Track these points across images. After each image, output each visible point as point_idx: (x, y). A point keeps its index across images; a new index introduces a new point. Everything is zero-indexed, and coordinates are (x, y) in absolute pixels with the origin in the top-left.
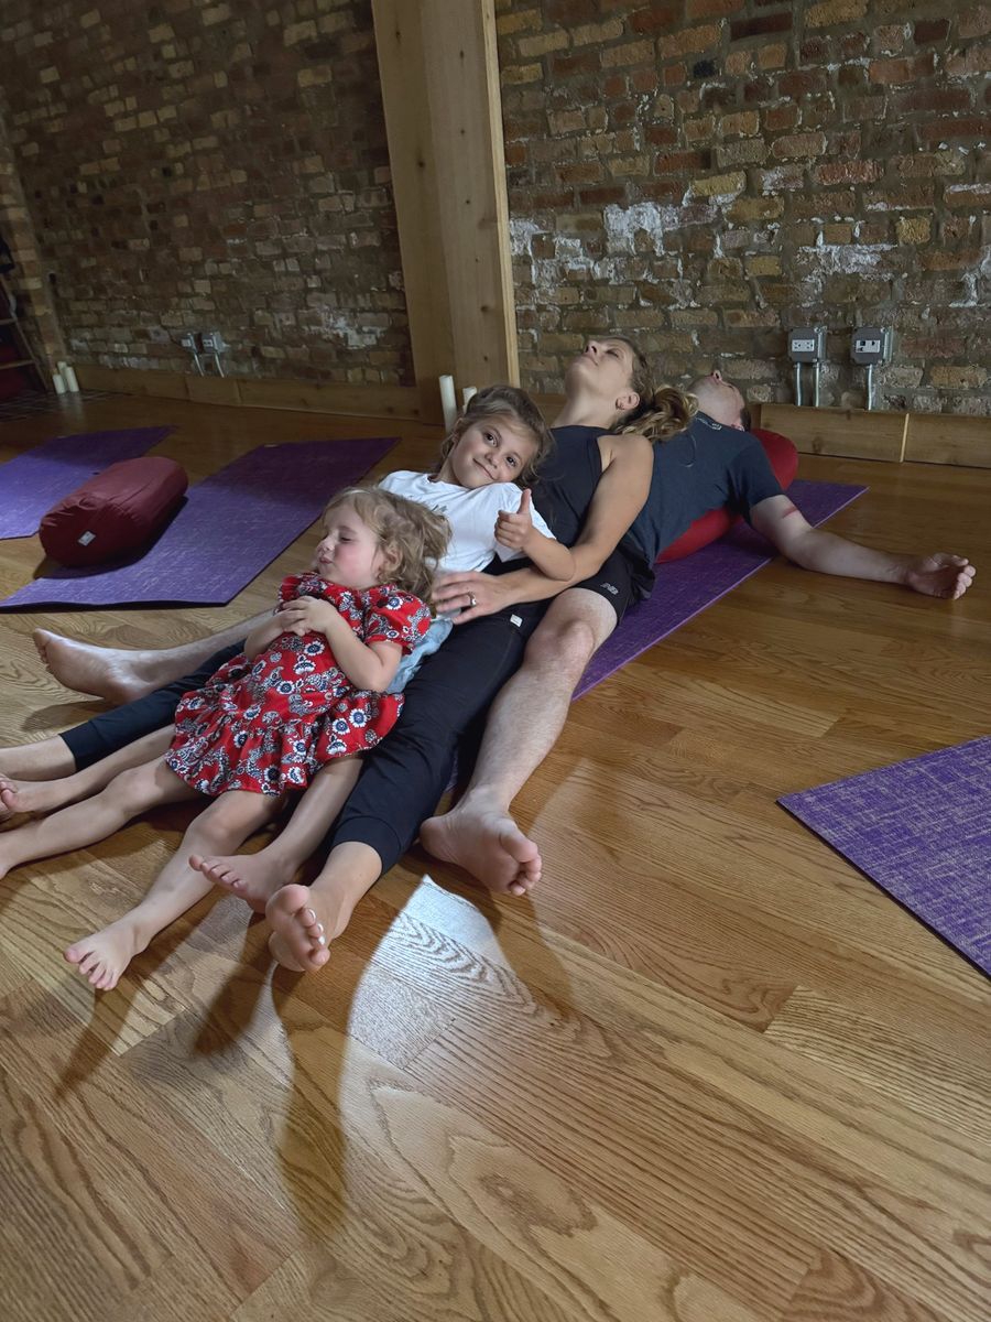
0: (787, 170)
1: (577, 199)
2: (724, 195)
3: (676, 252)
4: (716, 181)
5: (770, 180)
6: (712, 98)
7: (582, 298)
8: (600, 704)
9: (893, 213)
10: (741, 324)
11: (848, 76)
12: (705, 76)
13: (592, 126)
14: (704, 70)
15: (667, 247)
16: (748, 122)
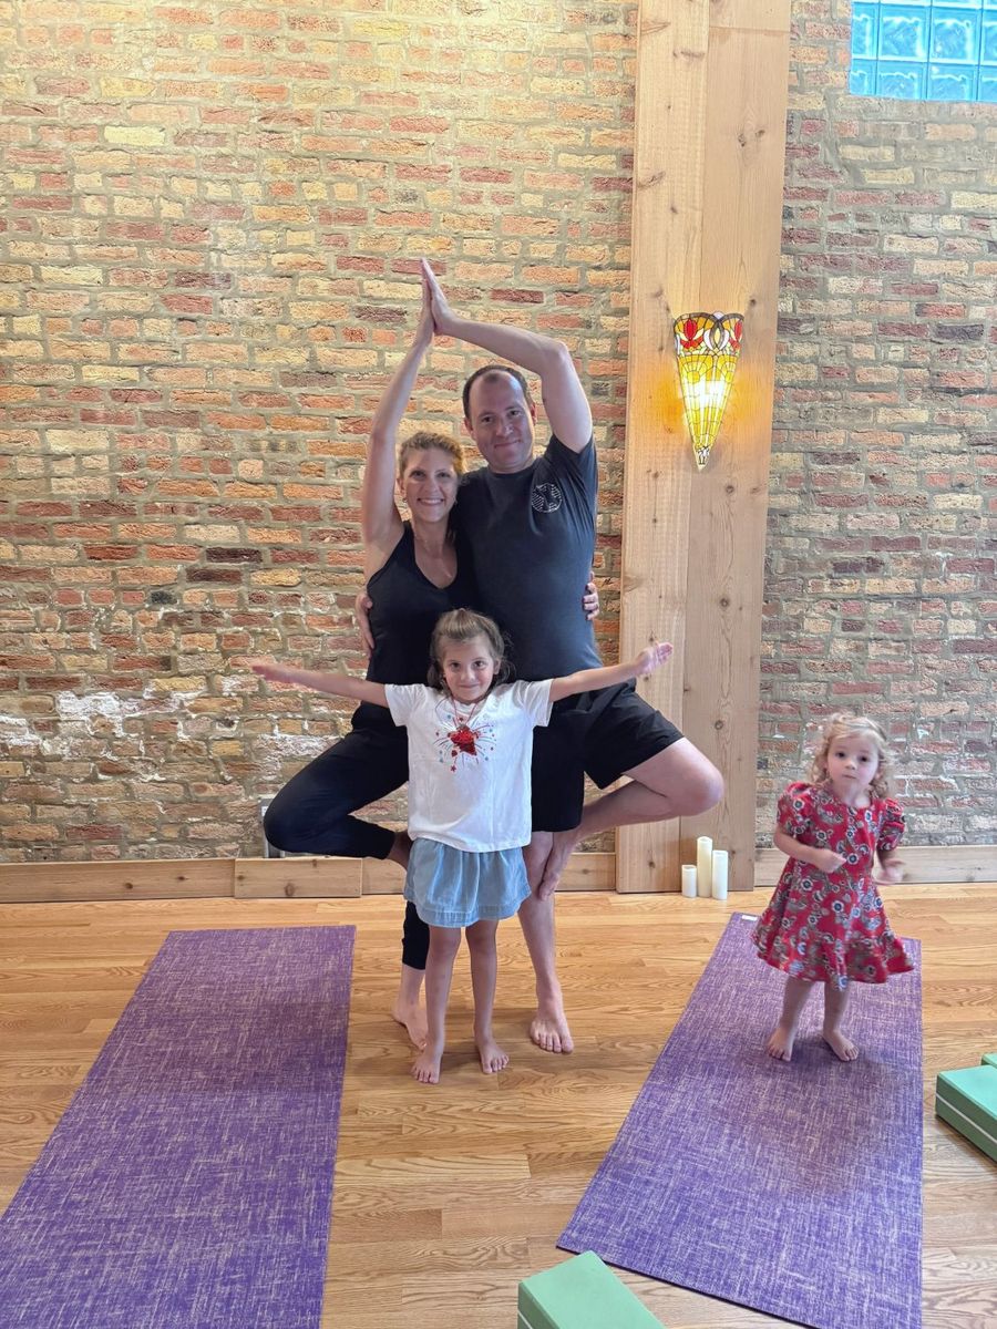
0: (243, 678)
1: (23, 684)
2: (186, 692)
3: (137, 735)
4: (176, 682)
5: (228, 684)
6: (170, 619)
7: (29, 772)
8: (355, 1215)
9: (334, 715)
10: (207, 794)
11: (289, 620)
12: (164, 603)
13: (43, 625)
14: (160, 598)
15: (128, 729)
16: (205, 641)
